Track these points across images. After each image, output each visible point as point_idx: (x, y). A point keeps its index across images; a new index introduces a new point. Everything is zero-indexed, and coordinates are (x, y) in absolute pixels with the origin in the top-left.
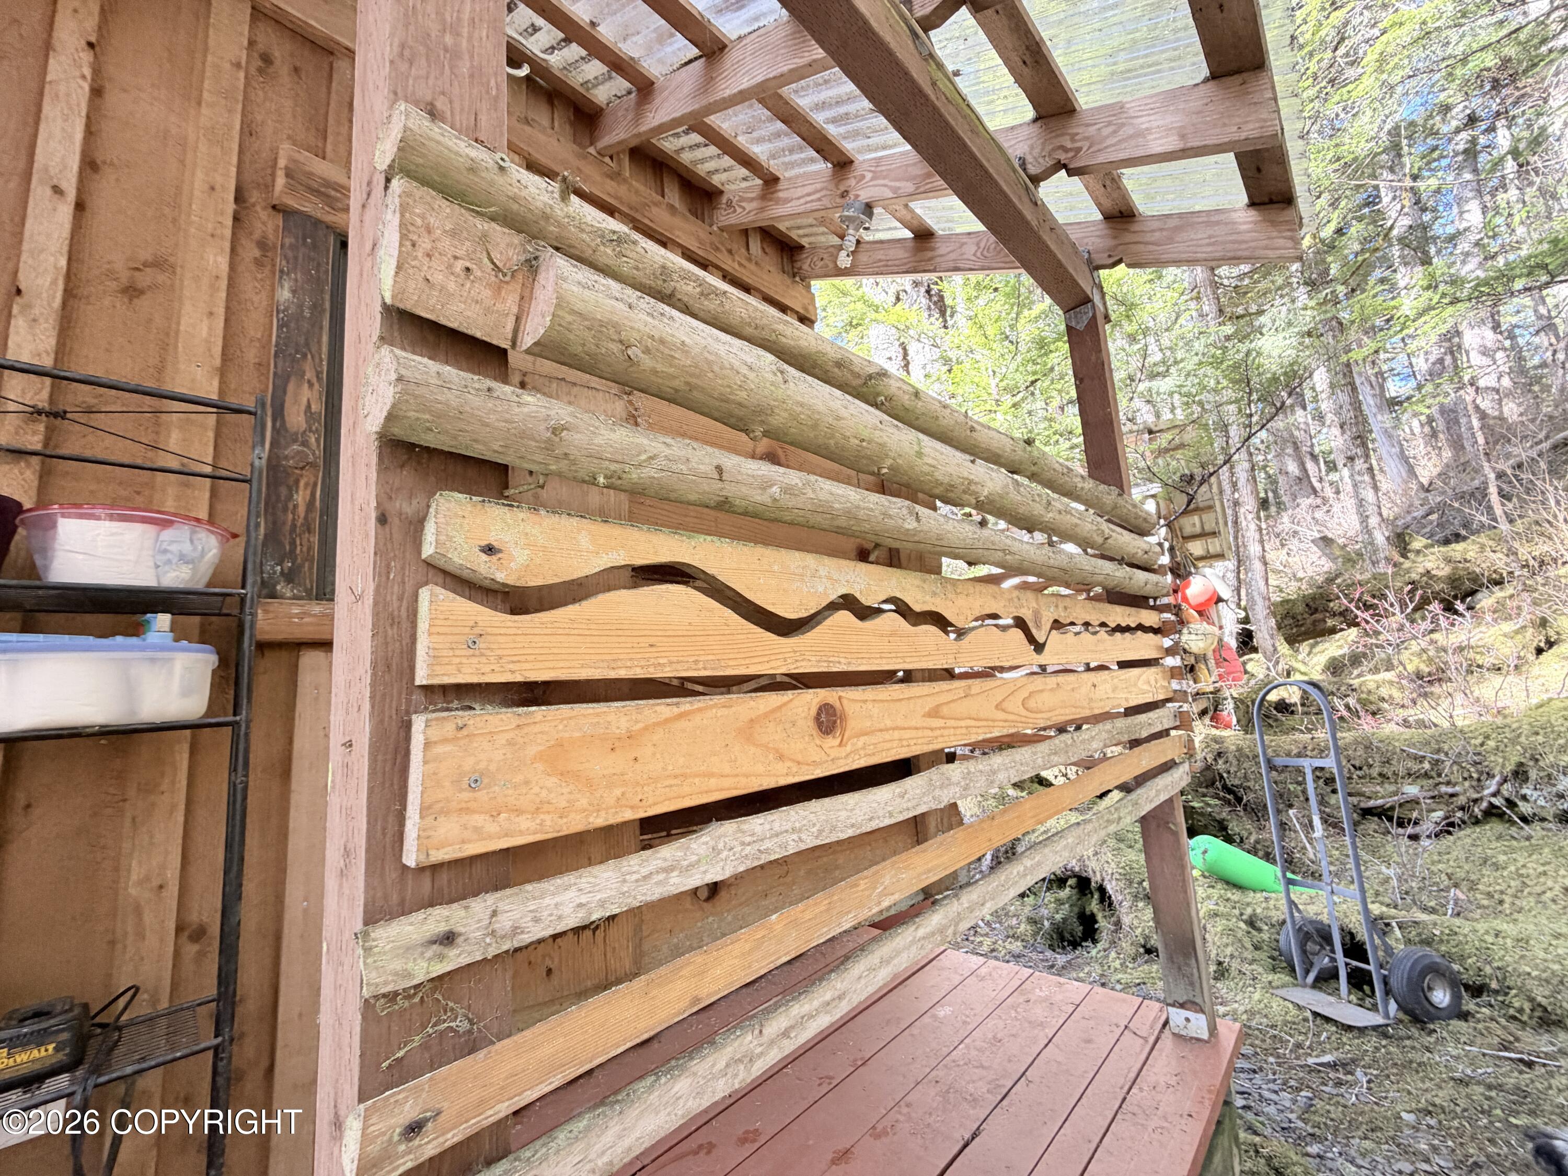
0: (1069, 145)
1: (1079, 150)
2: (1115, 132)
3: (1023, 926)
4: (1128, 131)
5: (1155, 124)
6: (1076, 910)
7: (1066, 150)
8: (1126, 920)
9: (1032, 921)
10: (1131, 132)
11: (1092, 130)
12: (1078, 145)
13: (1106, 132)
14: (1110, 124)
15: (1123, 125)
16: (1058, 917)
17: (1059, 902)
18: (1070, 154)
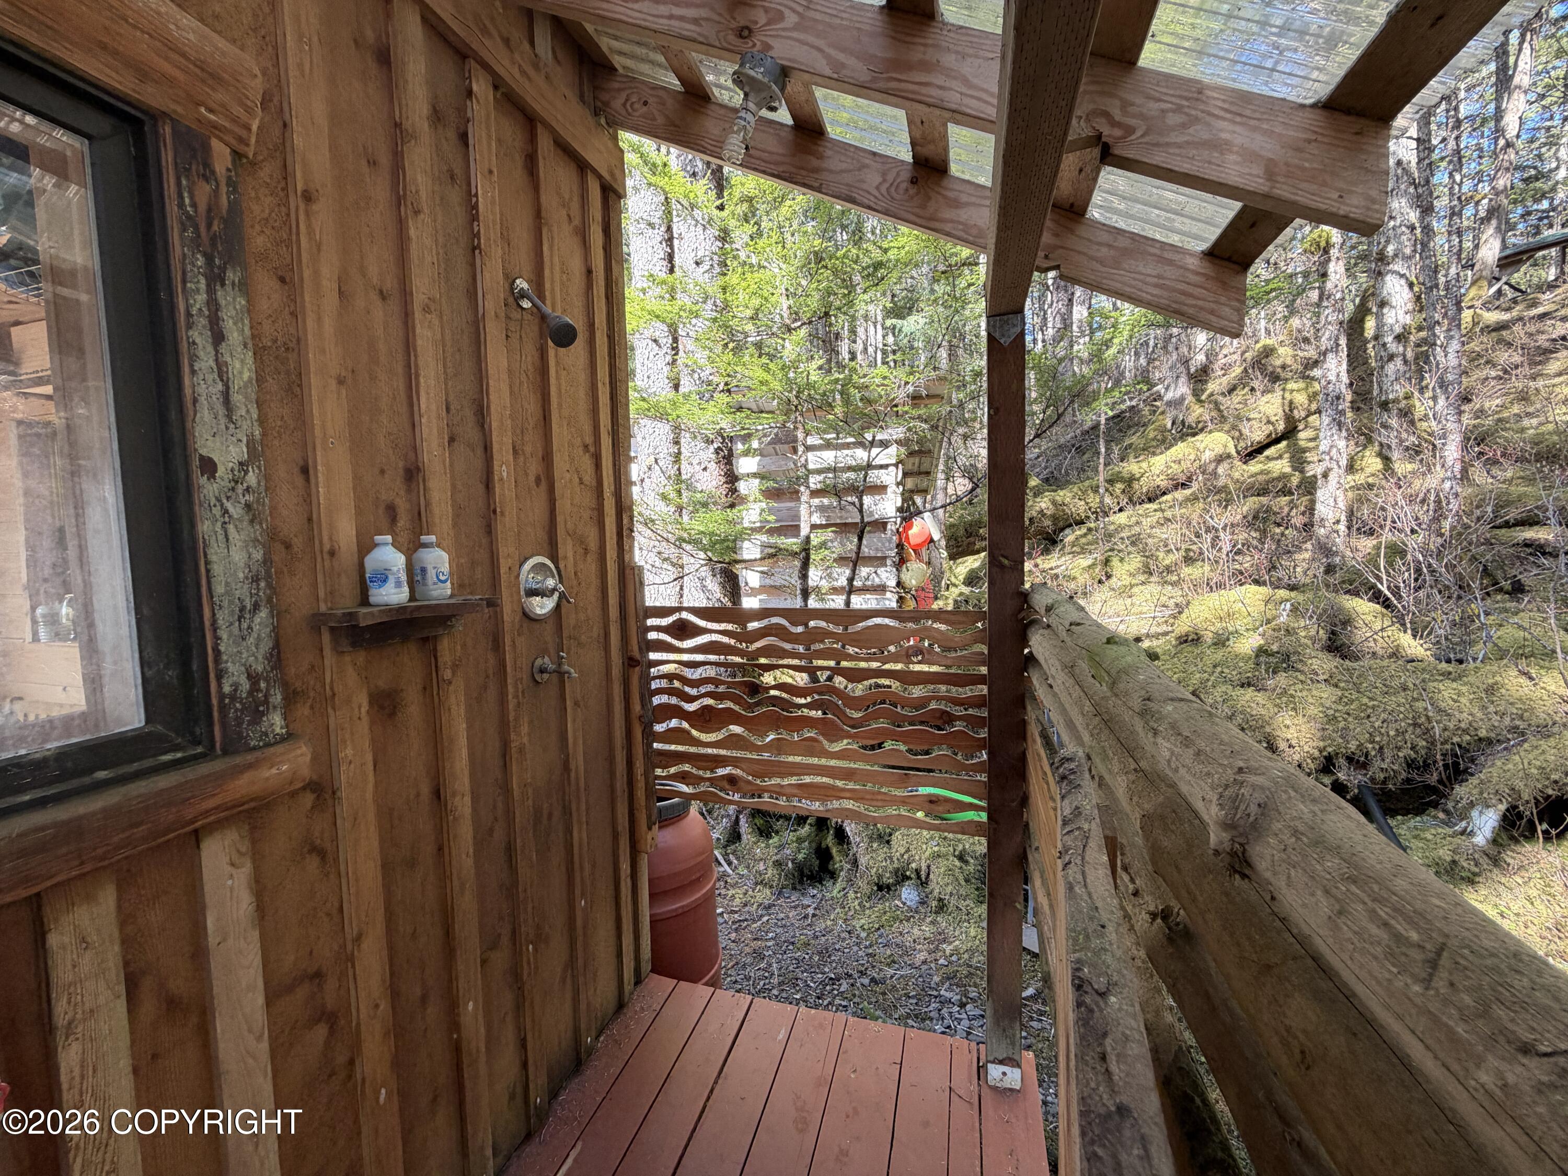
0: (1117, 114)
1: (1130, 130)
2: (1184, 126)
3: (770, 872)
4: (1199, 132)
5: (1238, 140)
6: (814, 845)
7: (1114, 124)
8: (863, 861)
9: (778, 864)
10: (1206, 136)
11: (1153, 107)
12: (1132, 122)
13: (1173, 119)
14: (1179, 109)
15: (1197, 120)
16: (800, 856)
17: (800, 840)
18: (1118, 132)
